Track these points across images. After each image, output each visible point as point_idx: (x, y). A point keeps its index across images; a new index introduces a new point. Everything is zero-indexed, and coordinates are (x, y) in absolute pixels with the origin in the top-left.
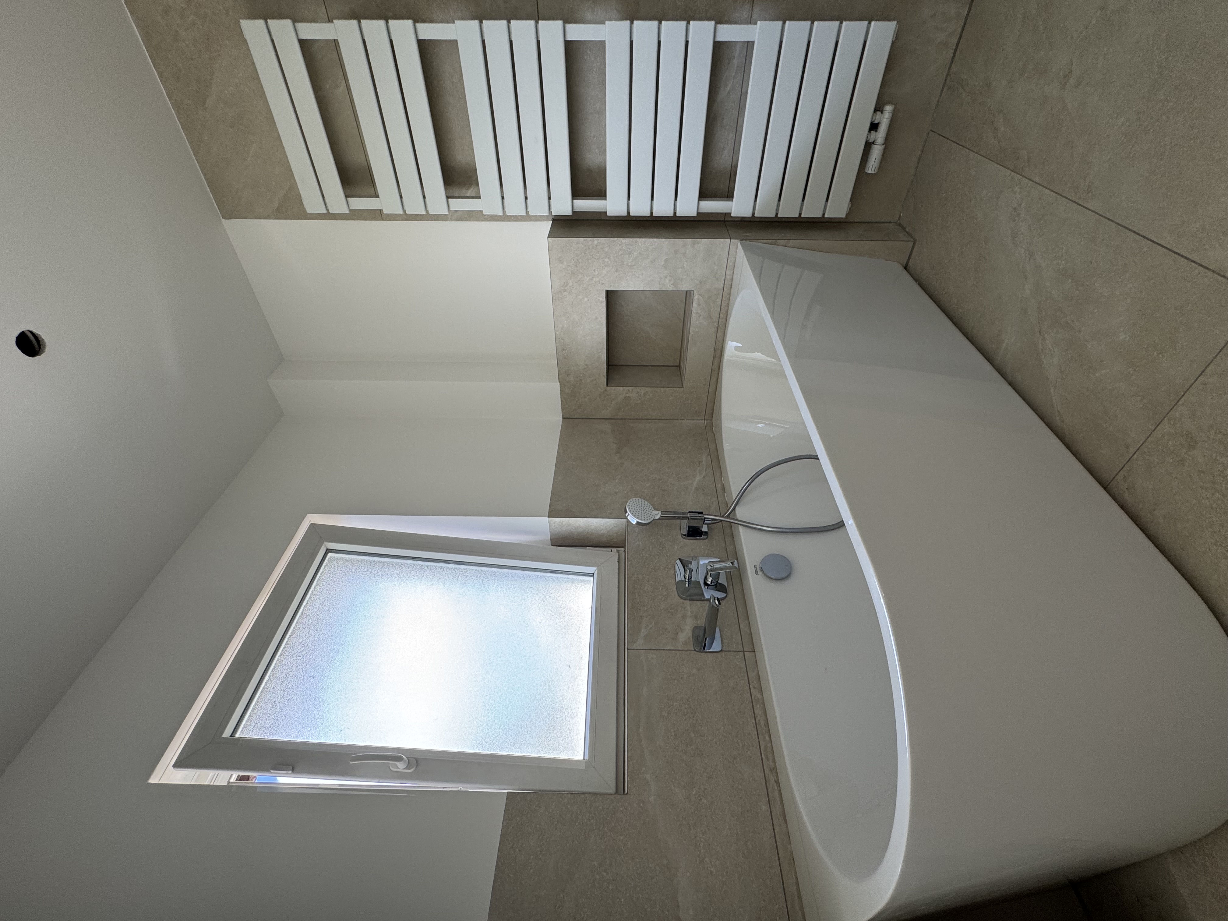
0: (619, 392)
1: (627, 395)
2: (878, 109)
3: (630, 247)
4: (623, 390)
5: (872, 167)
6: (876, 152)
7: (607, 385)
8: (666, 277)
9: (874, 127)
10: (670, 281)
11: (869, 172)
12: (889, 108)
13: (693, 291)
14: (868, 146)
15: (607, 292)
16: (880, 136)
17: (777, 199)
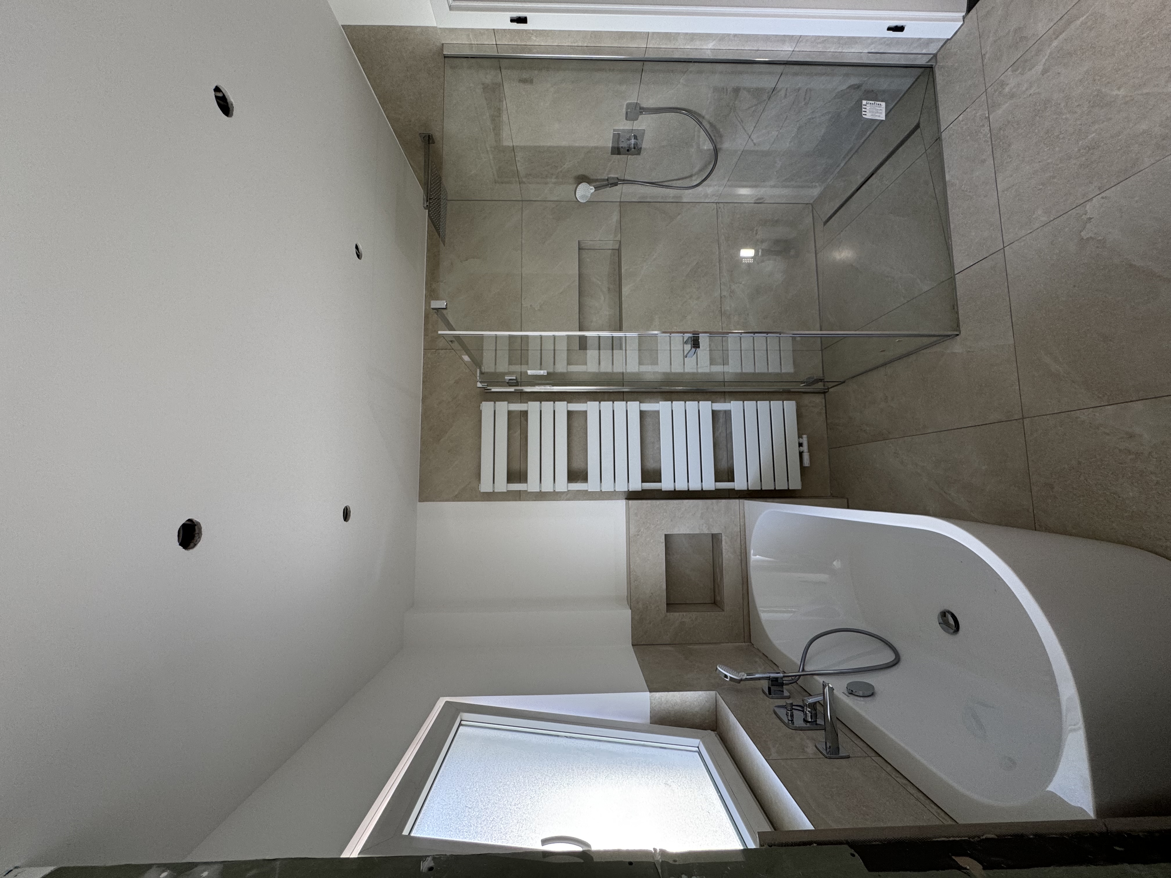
0: (677, 616)
1: (683, 620)
2: (800, 436)
3: (679, 505)
4: (679, 615)
5: (807, 462)
6: (806, 456)
7: (667, 612)
8: (703, 525)
9: (800, 445)
10: (706, 527)
11: (806, 466)
12: (805, 436)
13: (721, 534)
14: (801, 454)
15: (665, 535)
16: (805, 448)
17: (760, 481)
